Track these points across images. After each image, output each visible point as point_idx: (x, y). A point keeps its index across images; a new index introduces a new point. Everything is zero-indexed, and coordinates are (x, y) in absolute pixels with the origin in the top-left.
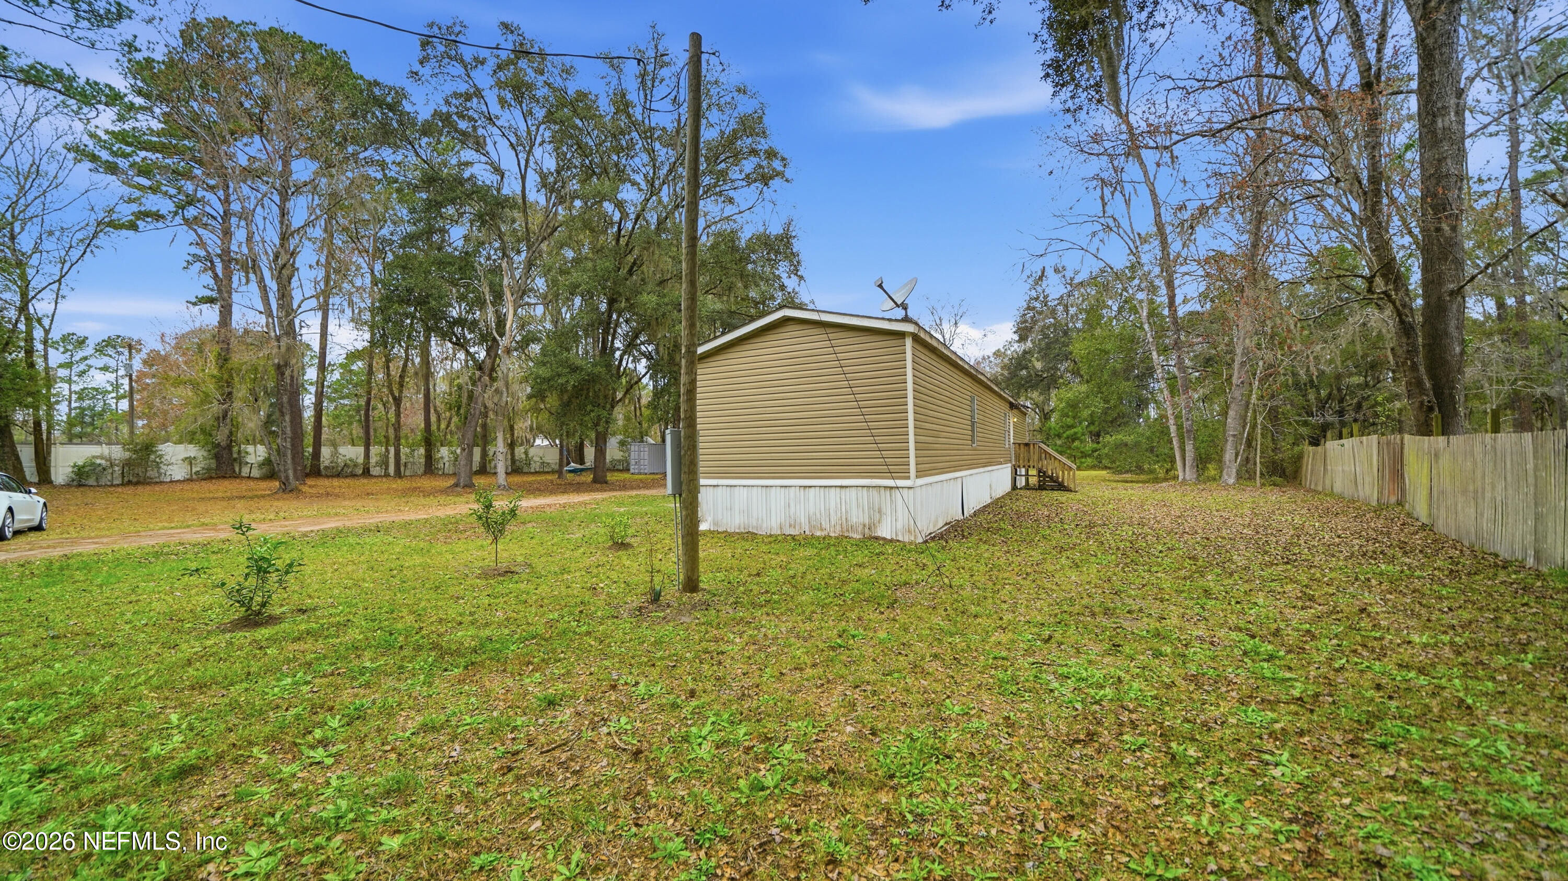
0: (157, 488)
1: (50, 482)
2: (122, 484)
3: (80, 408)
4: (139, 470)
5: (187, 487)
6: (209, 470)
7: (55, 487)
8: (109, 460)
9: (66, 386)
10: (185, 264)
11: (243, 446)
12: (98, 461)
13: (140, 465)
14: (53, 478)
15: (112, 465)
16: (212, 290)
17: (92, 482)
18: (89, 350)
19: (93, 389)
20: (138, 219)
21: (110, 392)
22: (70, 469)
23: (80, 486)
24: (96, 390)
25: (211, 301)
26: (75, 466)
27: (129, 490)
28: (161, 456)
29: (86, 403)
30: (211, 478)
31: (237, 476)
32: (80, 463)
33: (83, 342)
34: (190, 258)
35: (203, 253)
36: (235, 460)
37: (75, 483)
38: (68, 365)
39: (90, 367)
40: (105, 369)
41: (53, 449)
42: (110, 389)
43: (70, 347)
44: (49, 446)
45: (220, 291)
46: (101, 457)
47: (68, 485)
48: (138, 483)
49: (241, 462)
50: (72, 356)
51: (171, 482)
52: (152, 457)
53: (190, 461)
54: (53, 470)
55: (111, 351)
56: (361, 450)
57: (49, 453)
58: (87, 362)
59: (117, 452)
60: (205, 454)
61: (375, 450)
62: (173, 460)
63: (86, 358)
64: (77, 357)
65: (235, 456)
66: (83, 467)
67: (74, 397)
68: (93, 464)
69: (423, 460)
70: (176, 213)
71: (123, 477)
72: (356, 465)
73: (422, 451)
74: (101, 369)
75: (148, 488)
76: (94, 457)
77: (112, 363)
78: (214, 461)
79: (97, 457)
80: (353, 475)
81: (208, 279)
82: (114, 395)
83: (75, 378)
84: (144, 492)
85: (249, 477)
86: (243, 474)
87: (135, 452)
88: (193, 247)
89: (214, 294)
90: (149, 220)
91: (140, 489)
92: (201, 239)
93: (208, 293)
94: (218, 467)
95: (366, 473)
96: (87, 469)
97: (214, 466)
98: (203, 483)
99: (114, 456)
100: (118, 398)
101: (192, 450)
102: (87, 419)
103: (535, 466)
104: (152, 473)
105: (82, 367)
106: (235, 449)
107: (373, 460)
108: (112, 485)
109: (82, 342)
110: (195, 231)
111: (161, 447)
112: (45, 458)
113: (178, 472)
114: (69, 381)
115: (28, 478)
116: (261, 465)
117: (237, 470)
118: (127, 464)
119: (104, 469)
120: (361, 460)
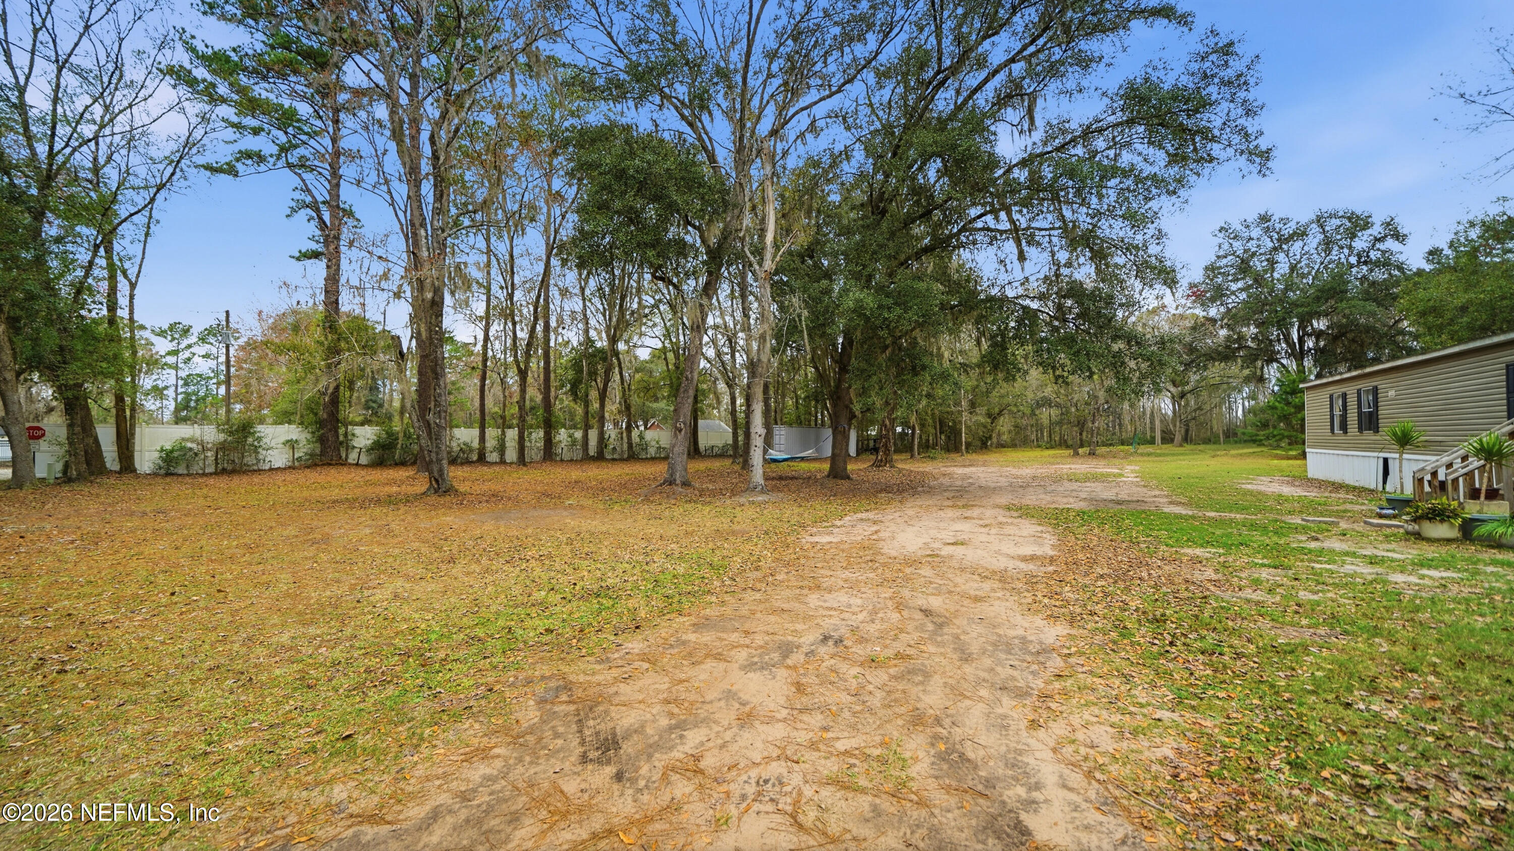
0: (256, 479)
1: (134, 470)
2: (216, 473)
3: (185, 393)
4: (235, 456)
5: (289, 476)
6: (312, 455)
7: (138, 476)
8: (201, 443)
9: (173, 372)
10: (288, 212)
11: (350, 427)
12: (189, 445)
13: (236, 449)
14: (137, 465)
15: (204, 449)
16: (318, 242)
17: (181, 470)
18: (193, 339)
19: (197, 375)
20: (238, 160)
21: (211, 378)
22: (157, 455)
23: (168, 474)
24: (200, 376)
25: (316, 255)
26: (162, 450)
27: (222, 482)
28: (259, 439)
29: (191, 389)
30: (316, 465)
31: (342, 463)
32: (168, 447)
33: (188, 330)
34: (294, 204)
35: (308, 199)
36: (341, 443)
37: (163, 472)
38: (175, 353)
39: (194, 354)
40: (206, 356)
41: (138, 430)
42: (212, 375)
43: (177, 336)
44: (133, 426)
45: (326, 243)
46: (192, 440)
47: (155, 475)
48: (233, 472)
49: (349, 448)
50: (179, 343)
51: (271, 469)
52: (250, 440)
53: (291, 444)
54: (137, 456)
55: (212, 339)
56: (476, 432)
57: (133, 435)
58: (192, 350)
59: (210, 434)
60: (309, 436)
61: (492, 433)
62: (273, 444)
63: (189, 346)
64: (182, 346)
65: (341, 438)
66: (172, 451)
67: (181, 382)
68: (182, 448)
69: (541, 444)
70: (279, 157)
71: (217, 464)
72: (471, 450)
73: (541, 433)
74: (203, 357)
75: (245, 479)
76: (183, 439)
77: (214, 351)
78: (318, 445)
79: (188, 440)
80: (468, 462)
81: (313, 229)
82: (215, 381)
83: (180, 365)
84: (238, 483)
85: (357, 464)
86: (350, 461)
87: (231, 433)
88: (298, 192)
89: (320, 248)
90: (249, 162)
91: (236, 480)
92: (306, 185)
93: (314, 246)
94: (323, 453)
95: (482, 458)
96: (176, 454)
97: (318, 451)
98: (307, 471)
99: (206, 438)
100: (218, 384)
101: (292, 431)
102: (192, 404)
103: (652, 451)
104: (249, 460)
105: (187, 354)
106: (342, 431)
107: (490, 443)
108: (204, 475)
109: (186, 331)
110: (299, 175)
111: (260, 428)
112: (128, 441)
113: (278, 458)
114: (176, 368)
115: (108, 465)
116: (370, 450)
117: (344, 456)
118: (222, 447)
119: (196, 454)
120: (476, 444)
